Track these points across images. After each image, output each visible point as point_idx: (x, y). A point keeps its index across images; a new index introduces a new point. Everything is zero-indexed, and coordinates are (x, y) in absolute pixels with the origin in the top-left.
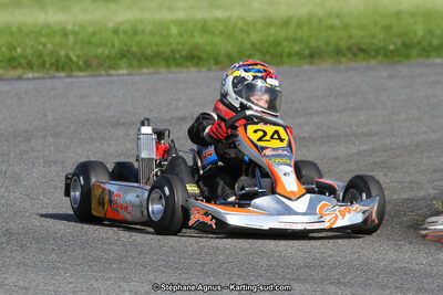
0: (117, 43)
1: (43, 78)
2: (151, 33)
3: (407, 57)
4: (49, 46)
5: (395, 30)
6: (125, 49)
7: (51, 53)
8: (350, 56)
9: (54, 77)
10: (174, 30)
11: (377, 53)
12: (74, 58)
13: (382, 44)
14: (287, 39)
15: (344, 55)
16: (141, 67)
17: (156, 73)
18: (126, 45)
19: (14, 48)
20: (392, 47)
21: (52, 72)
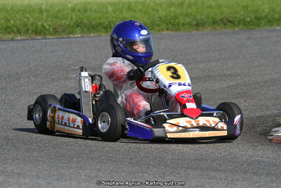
0: (74, 17)
1: (28, 40)
2: (95, 11)
3: (258, 25)
4: (31, 19)
5: (250, 8)
6: (79, 21)
7: (33, 23)
8: (222, 25)
9: (34, 39)
10: (110, 9)
11: (239, 23)
12: (47, 27)
13: (242, 17)
14: (182, 14)
15: (219, 25)
16: (89, 33)
17: (99, 36)
18: (80, 19)
19: (9, 21)
20: (249, 19)
21: (33, 36)
